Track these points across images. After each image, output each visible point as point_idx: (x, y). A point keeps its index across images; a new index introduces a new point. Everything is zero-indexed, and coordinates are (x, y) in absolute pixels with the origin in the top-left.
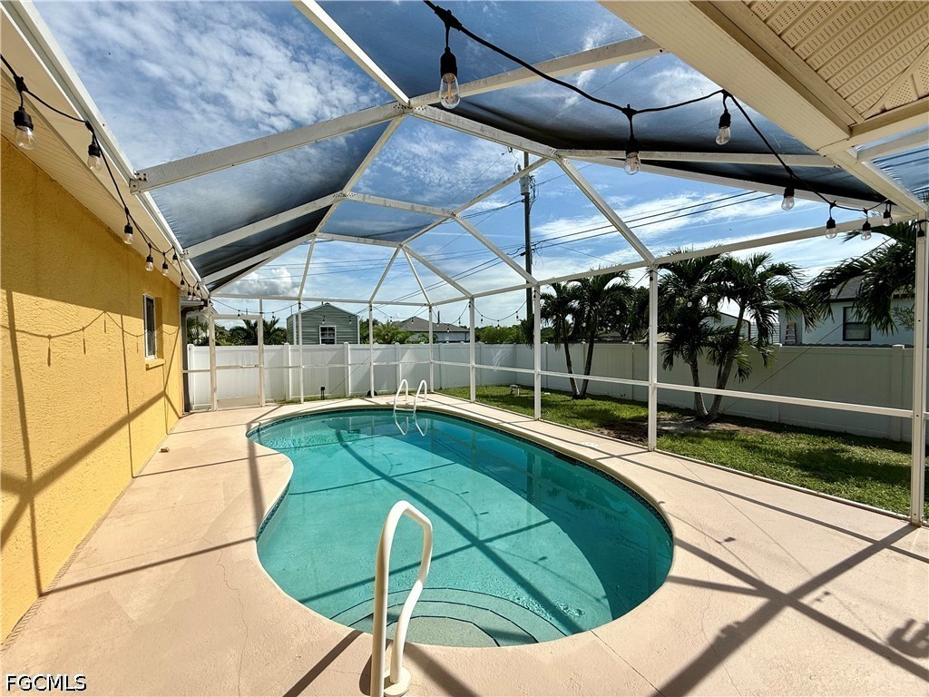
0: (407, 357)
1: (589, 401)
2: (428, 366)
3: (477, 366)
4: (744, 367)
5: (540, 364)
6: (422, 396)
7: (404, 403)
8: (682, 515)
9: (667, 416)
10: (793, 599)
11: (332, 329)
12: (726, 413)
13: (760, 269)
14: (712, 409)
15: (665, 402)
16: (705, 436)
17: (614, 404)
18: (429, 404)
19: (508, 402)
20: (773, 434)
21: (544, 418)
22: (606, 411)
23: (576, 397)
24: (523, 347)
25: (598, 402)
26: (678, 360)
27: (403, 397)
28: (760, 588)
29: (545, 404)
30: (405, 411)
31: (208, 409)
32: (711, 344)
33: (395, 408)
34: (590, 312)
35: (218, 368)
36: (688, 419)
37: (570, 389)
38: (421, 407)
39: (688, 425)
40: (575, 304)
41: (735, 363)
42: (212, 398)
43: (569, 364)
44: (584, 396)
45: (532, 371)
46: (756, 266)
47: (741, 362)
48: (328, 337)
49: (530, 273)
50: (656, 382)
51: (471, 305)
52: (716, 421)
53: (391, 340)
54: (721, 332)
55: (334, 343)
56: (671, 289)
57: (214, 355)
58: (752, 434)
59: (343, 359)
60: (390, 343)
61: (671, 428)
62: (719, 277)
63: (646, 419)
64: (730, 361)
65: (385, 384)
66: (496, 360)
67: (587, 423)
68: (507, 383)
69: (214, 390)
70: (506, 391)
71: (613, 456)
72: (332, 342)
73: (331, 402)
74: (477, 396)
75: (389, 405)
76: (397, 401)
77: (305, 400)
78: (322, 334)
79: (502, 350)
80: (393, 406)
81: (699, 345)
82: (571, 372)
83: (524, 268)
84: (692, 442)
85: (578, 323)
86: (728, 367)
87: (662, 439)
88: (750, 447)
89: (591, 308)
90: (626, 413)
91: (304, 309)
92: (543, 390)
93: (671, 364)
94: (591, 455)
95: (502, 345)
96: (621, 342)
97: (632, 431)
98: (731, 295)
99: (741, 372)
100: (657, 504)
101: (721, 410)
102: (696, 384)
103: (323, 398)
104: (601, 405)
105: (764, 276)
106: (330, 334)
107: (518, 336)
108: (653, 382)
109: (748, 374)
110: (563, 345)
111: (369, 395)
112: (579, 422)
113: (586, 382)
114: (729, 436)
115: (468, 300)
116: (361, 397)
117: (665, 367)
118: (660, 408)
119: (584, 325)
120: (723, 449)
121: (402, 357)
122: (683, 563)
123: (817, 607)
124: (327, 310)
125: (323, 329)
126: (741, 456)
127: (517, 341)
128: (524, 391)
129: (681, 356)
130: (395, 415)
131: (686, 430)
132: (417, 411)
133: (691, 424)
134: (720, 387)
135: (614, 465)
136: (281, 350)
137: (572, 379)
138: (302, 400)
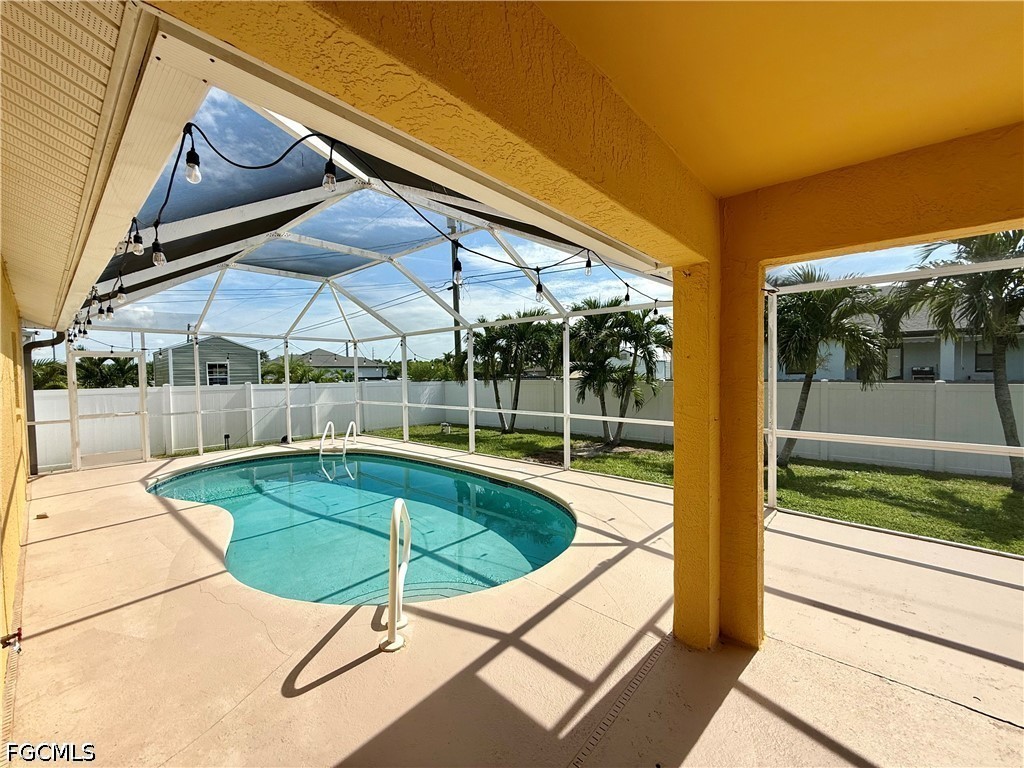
0: (324, 398)
1: (517, 435)
2: (353, 407)
3: (410, 405)
4: (639, 399)
5: (473, 400)
6: (351, 438)
7: (331, 447)
8: (584, 509)
9: (582, 444)
10: (641, 545)
11: (223, 366)
12: (628, 439)
13: (647, 320)
14: (617, 436)
15: (578, 432)
16: (609, 457)
17: (539, 437)
18: (359, 446)
19: (440, 439)
20: (657, 452)
21: (477, 451)
22: (532, 443)
23: (504, 432)
24: (453, 385)
25: (525, 435)
26: (589, 393)
27: (329, 441)
28: (624, 541)
29: (478, 440)
30: (334, 455)
31: (66, 468)
32: (614, 381)
33: (321, 453)
34: (516, 351)
35: (82, 417)
36: (598, 445)
37: (499, 424)
38: (351, 450)
39: (597, 450)
40: (502, 342)
41: (632, 394)
42: (74, 456)
43: (498, 400)
44: (511, 431)
45: (467, 408)
46: (645, 316)
47: (636, 395)
48: (216, 375)
49: (458, 311)
50: (568, 413)
51: (403, 344)
52: (619, 445)
53: (302, 379)
54: (622, 369)
55: (228, 383)
56: (583, 333)
57: (76, 401)
58: (642, 454)
59: (245, 402)
60: (300, 382)
61: (585, 453)
62: (618, 324)
63: (562, 448)
64: (628, 395)
66: (424, 398)
67: (515, 454)
68: (437, 422)
69: (76, 444)
70: (438, 430)
71: (537, 476)
72: (224, 382)
73: (238, 451)
74: (410, 436)
75: (314, 450)
76: (323, 445)
77: (205, 451)
78: (210, 373)
79: (430, 387)
80: (318, 450)
81: (605, 381)
82: (499, 408)
83: (452, 306)
84: (598, 462)
85: (506, 362)
86: (627, 399)
87: (576, 462)
88: (637, 462)
89: (518, 348)
90: (548, 443)
92: (477, 427)
93: (584, 398)
94: (520, 477)
95: (430, 383)
96: (544, 378)
97: (553, 457)
98: (627, 338)
99: (637, 402)
100: (568, 505)
101: (622, 436)
102: (604, 414)
103: (227, 448)
104: (528, 438)
105: (649, 325)
106: (220, 373)
107: (446, 372)
108: (567, 414)
109: (641, 404)
110: (492, 382)
111: (285, 440)
112: (508, 453)
113: (514, 416)
114: (624, 456)
115: (400, 339)
116: (276, 443)
117: (578, 400)
118: (573, 437)
119: (512, 366)
120: (619, 465)
121: (318, 397)
122: (581, 535)
123: (653, 546)
124: (217, 343)
125: (211, 366)
126: (631, 468)
127: (445, 378)
128: (455, 429)
129: (592, 390)
130: (321, 460)
131: (595, 454)
132: (347, 454)
133: (600, 449)
134: (622, 416)
135: (538, 483)
136: (158, 392)
137: (500, 414)
138: (201, 451)
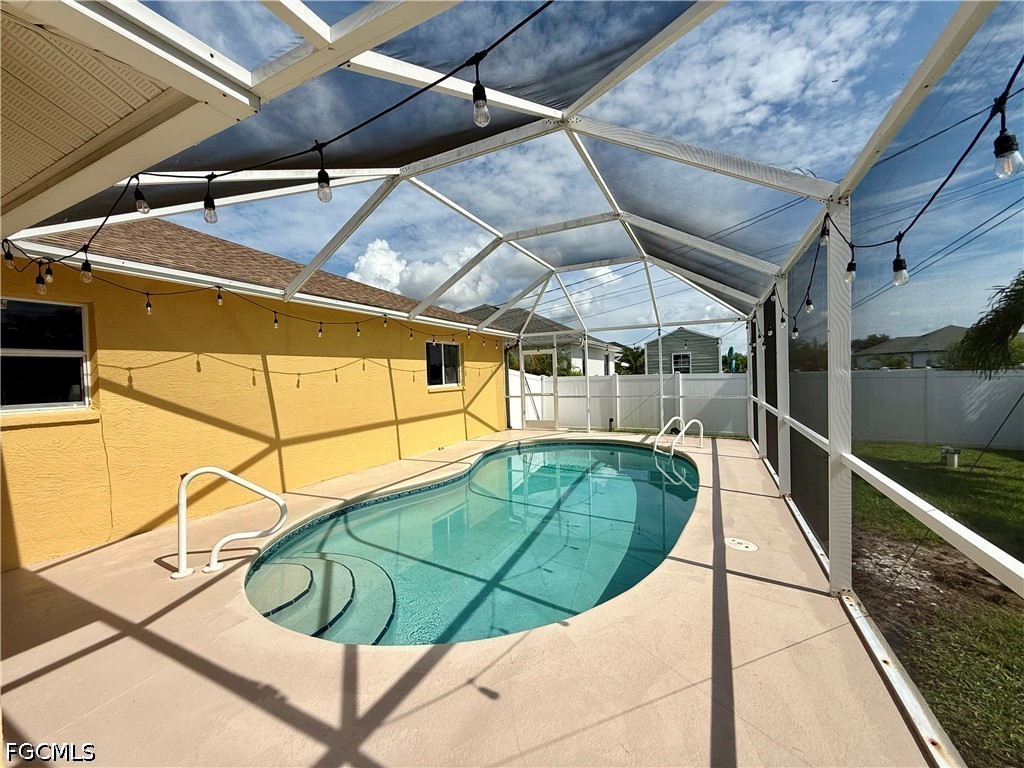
7: (666, 445)
11: (686, 357)
18: (686, 450)
33: (655, 449)
38: (679, 452)
42: (522, 419)
48: (681, 365)
55: (689, 372)
57: (523, 384)
65: (731, 423)
69: (523, 413)
78: (675, 363)
80: (654, 446)
91: (663, 334)
103: (611, 430)
106: (684, 362)
124: (682, 336)
125: (676, 357)
130: (655, 458)
